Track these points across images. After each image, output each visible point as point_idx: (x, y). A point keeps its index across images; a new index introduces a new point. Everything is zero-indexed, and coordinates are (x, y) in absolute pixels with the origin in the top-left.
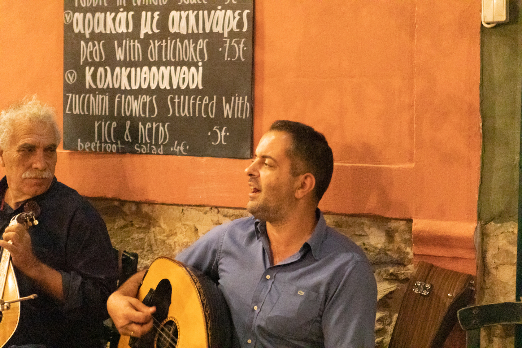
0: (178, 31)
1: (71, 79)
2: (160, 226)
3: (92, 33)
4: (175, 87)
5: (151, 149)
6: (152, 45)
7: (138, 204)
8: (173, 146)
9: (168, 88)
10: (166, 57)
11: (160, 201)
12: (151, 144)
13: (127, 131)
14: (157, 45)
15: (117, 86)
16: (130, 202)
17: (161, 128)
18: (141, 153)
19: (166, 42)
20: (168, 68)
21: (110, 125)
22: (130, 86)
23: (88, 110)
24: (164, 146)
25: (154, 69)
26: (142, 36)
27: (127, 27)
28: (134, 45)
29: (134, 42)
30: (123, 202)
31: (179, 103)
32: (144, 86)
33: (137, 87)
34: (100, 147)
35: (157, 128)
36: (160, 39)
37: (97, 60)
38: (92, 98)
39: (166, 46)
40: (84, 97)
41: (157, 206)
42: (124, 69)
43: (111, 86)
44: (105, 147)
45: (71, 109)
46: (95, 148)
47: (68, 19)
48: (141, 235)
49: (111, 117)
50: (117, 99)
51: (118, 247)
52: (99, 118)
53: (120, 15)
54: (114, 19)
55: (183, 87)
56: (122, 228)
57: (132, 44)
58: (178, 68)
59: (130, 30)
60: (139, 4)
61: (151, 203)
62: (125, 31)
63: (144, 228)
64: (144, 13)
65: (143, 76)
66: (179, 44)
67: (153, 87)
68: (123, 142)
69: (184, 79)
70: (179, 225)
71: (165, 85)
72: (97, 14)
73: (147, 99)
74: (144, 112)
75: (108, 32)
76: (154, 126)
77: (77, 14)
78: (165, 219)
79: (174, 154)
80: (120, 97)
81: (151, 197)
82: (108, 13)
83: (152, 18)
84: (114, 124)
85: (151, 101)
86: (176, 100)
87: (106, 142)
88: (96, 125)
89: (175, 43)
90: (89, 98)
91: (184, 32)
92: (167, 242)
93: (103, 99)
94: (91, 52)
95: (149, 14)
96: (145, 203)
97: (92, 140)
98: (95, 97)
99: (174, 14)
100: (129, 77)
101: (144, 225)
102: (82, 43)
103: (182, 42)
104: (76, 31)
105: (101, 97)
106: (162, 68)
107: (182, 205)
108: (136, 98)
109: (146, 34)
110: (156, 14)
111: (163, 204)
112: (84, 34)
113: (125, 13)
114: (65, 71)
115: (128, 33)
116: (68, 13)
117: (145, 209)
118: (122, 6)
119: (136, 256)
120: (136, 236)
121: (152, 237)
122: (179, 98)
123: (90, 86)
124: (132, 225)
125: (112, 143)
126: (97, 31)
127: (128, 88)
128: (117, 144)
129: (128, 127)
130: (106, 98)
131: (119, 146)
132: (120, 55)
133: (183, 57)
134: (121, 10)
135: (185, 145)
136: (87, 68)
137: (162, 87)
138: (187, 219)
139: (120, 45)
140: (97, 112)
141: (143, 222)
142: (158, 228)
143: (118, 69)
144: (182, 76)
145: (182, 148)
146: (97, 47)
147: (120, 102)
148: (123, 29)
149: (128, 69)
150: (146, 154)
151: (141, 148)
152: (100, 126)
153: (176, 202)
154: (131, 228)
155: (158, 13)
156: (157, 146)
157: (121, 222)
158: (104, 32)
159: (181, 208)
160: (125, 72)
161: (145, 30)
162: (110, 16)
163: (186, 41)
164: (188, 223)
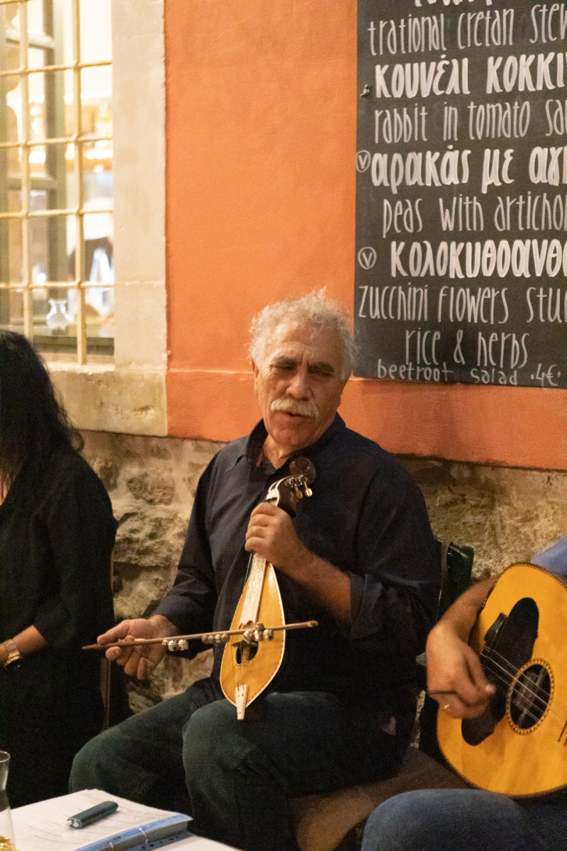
0: (544, 181)
1: (367, 262)
2: (510, 504)
3: (402, 187)
4: (539, 274)
5: (497, 376)
6: (501, 205)
7: (473, 466)
8: (534, 371)
9: (527, 275)
10: (524, 225)
11: (512, 461)
12: (497, 368)
13: (458, 347)
14: (509, 204)
15: (441, 273)
16: (461, 463)
17: (515, 342)
18: (481, 383)
19: (525, 199)
20: (528, 242)
21: (430, 336)
22: (464, 272)
23: (395, 313)
24: (521, 372)
25: (504, 244)
26: (484, 191)
27: (460, 175)
28: (471, 206)
29: (471, 199)
30: (449, 463)
31: (545, 300)
32: (488, 273)
33: (475, 275)
34: (414, 373)
35: (509, 342)
36: (514, 195)
37: (411, 230)
38: (401, 292)
39: (525, 206)
40: (388, 292)
41: (507, 470)
42: (453, 244)
43: (432, 273)
44: (422, 374)
45: (366, 311)
46: (406, 373)
47: (363, 164)
48: (479, 518)
49: (431, 324)
50: (441, 295)
51: (440, 536)
52: (413, 325)
53: (448, 155)
54: (438, 164)
55: (553, 274)
56: (447, 505)
57: (467, 203)
58: (545, 242)
59: (465, 180)
60: (480, 136)
61: (496, 466)
62: (456, 182)
63: (483, 507)
64: (487, 152)
65: (486, 255)
66: (546, 202)
67: (503, 273)
68: (451, 365)
69: (554, 260)
70: (541, 503)
71: (522, 271)
72: (411, 156)
73: (492, 294)
74: (487, 316)
75: (429, 184)
76: (504, 338)
77: (377, 156)
78: (519, 492)
79: (535, 384)
80: (447, 291)
81: (497, 456)
82: (429, 153)
83: (502, 159)
84: (437, 335)
85: (498, 298)
86: (541, 296)
87: (423, 365)
88: (408, 336)
89: (540, 201)
90: (396, 291)
91: (555, 182)
92: (522, 530)
93: (418, 294)
94: (400, 218)
95: (497, 152)
96: (487, 465)
97: (400, 361)
98: (406, 291)
99: (539, 152)
100: (462, 258)
101: (484, 501)
102: (386, 202)
103: (551, 200)
104: (376, 183)
105: (415, 290)
106: (518, 243)
107: (548, 470)
108: (474, 293)
109: (491, 187)
110: (508, 153)
111: (516, 468)
112: (389, 188)
113: (457, 152)
114: (358, 248)
115: (461, 184)
116: (363, 155)
117: (486, 474)
118: (452, 142)
119: (470, 552)
120: (469, 518)
121: (498, 522)
122: (546, 292)
123: (397, 271)
124: (464, 501)
125: (433, 366)
126: (410, 183)
127: (461, 276)
128: (440, 367)
129: (459, 341)
130: (424, 293)
131: (445, 371)
132: (447, 222)
133: (553, 224)
134: (451, 147)
135: (554, 371)
136: (394, 244)
137: (517, 274)
138: (555, 494)
139: (448, 205)
140: (409, 315)
141: (482, 496)
142: (507, 507)
143: (443, 245)
144: (551, 255)
145: (549, 376)
146: (410, 209)
147: (446, 300)
148: (453, 179)
149: (461, 245)
150: (490, 384)
151: (480, 374)
152: (414, 338)
153: (538, 466)
154: (463, 506)
155: (511, 151)
156: (509, 372)
157: (445, 496)
158: (421, 184)
159: (545, 475)
160: (455, 250)
161: (489, 179)
162: (431, 158)
163: (559, 197)
164: (557, 500)
